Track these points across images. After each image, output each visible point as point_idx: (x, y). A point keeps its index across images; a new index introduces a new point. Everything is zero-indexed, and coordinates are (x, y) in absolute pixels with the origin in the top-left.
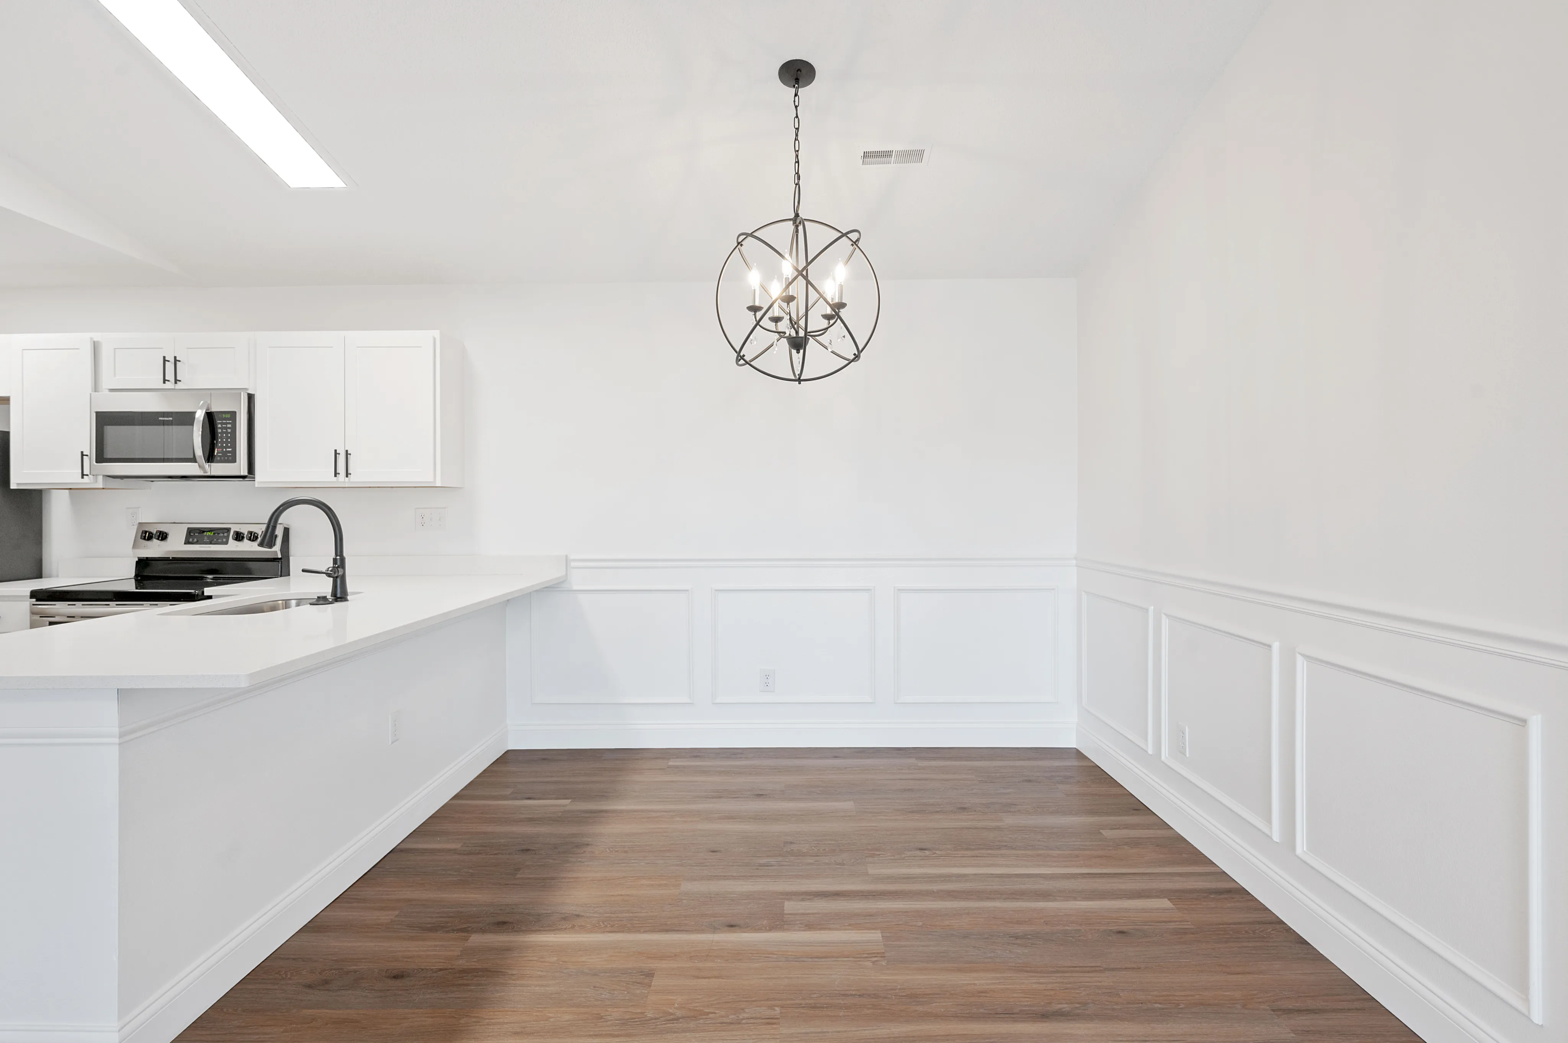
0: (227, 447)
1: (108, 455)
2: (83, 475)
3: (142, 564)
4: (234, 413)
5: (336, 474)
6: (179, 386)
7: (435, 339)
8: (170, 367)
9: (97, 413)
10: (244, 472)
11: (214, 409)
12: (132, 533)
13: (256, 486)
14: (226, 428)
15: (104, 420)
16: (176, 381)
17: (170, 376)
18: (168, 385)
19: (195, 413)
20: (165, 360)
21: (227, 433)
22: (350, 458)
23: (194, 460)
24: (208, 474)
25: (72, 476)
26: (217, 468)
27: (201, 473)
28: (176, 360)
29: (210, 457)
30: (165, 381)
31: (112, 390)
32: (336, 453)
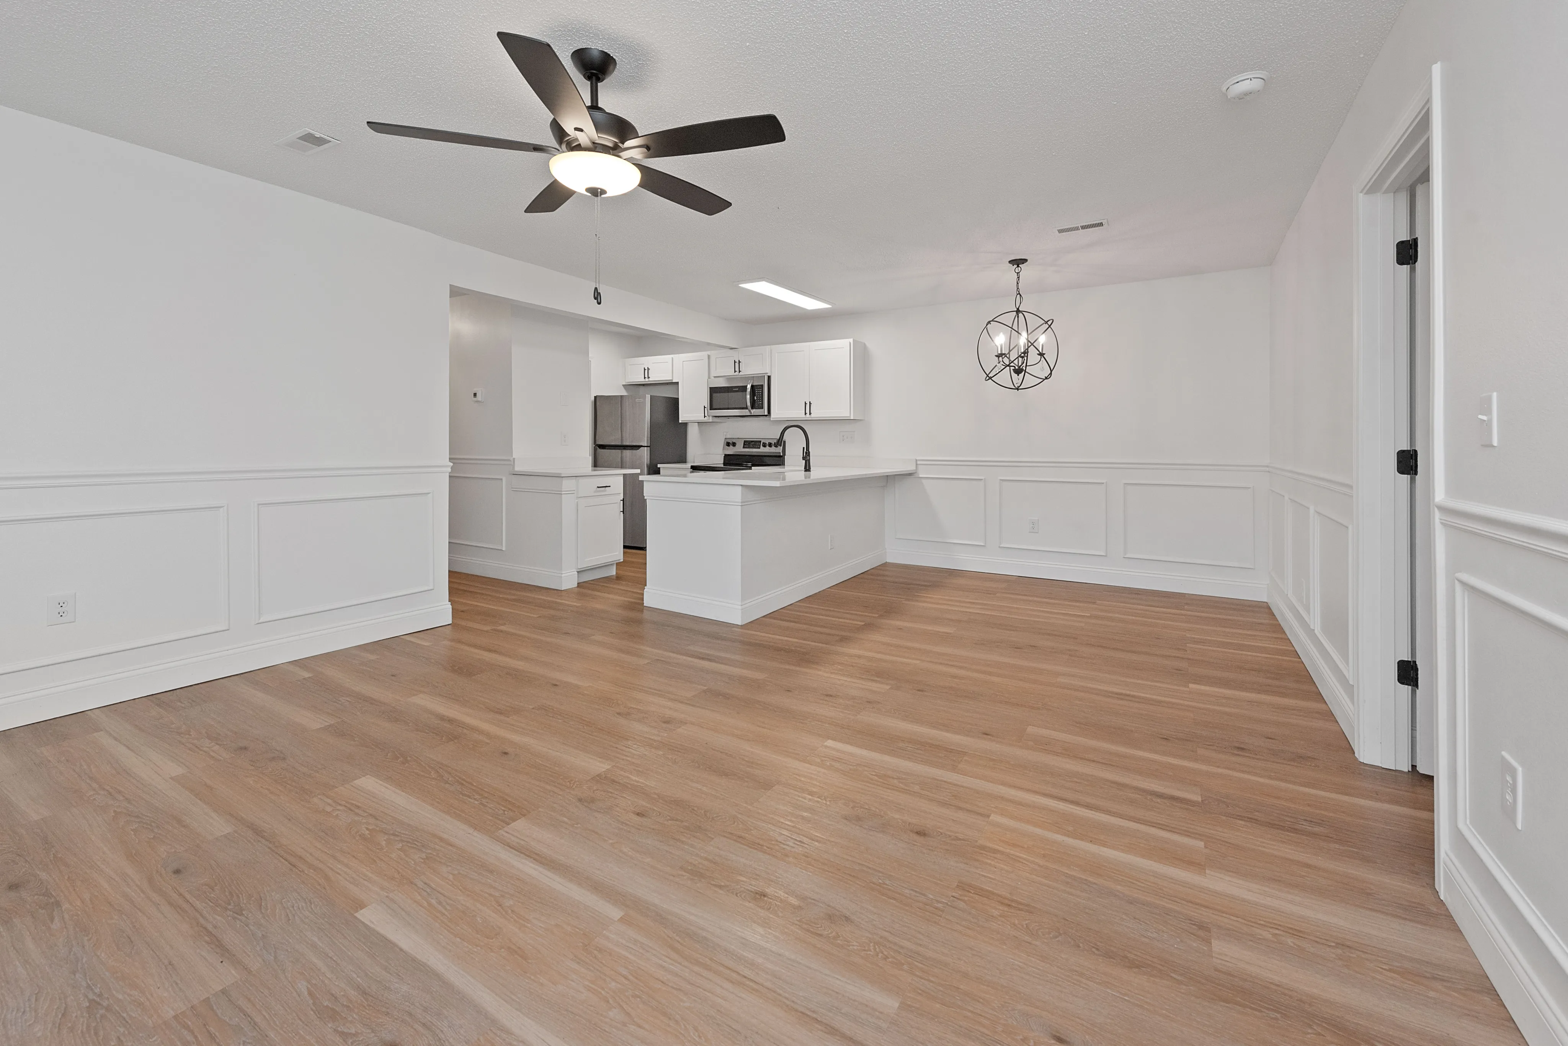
0: (760, 401)
1: (714, 407)
2: (705, 416)
3: (726, 456)
4: (763, 385)
5: (806, 414)
6: (741, 373)
7: (850, 343)
8: (737, 365)
9: (710, 388)
10: (766, 413)
11: (754, 384)
12: (722, 443)
13: (771, 419)
14: (759, 393)
15: (713, 391)
16: (740, 371)
17: (737, 369)
18: (737, 373)
19: (747, 386)
20: (735, 362)
21: (760, 395)
22: (812, 405)
23: (746, 408)
24: (752, 414)
25: (700, 417)
26: (755, 412)
27: (749, 414)
28: (739, 362)
29: (752, 408)
30: (735, 371)
31: (715, 377)
32: (806, 404)
